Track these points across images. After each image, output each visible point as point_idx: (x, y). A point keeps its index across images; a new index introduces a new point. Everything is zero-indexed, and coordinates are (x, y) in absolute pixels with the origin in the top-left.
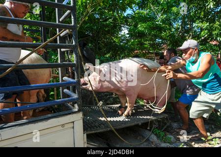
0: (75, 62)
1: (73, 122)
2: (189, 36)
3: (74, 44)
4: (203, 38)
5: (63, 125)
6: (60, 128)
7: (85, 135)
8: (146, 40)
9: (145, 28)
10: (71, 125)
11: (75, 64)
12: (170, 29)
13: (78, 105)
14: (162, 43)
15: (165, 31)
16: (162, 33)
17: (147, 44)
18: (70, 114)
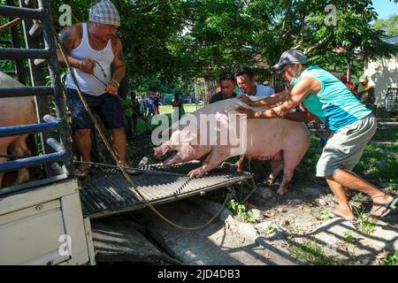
0: (52, 85)
1: (60, 199)
2: (299, 39)
3: (46, 49)
4: (320, 42)
5: (38, 206)
6: (33, 211)
7: (88, 220)
8: (226, 47)
9: (219, 25)
10: (57, 204)
11: (52, 89)
12: (265, 27)
13: (67, 167)
14: (254, 52)
15: (257, 31)
16: (251, 33)
17: (227, 53)
18: (50, 184)
